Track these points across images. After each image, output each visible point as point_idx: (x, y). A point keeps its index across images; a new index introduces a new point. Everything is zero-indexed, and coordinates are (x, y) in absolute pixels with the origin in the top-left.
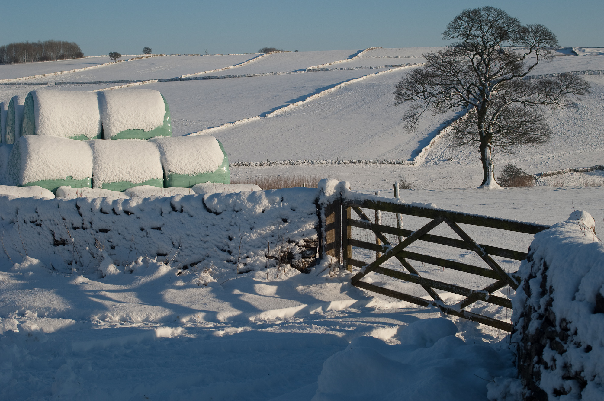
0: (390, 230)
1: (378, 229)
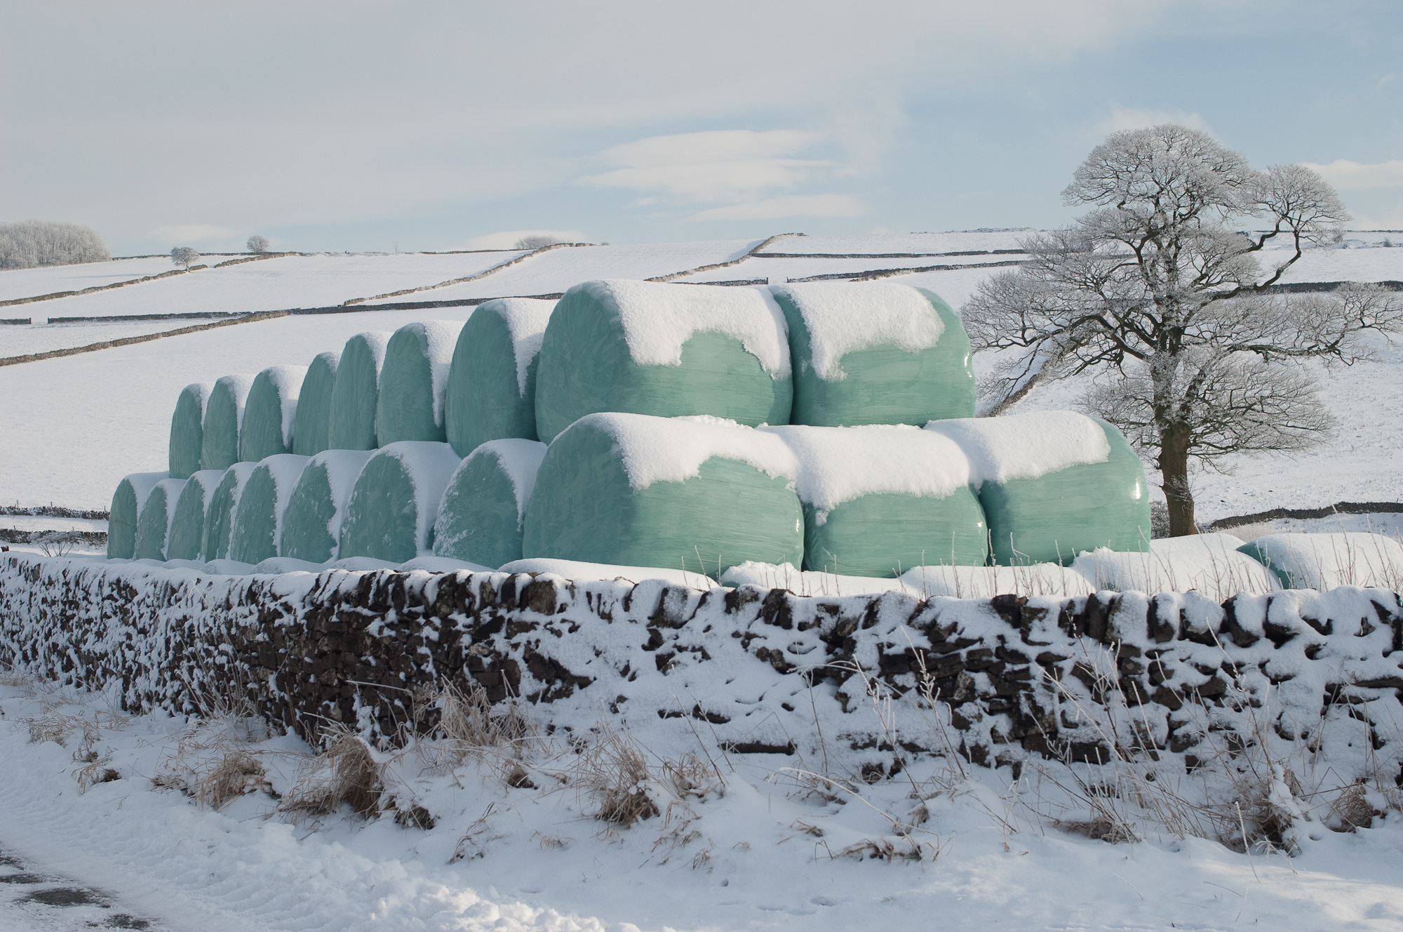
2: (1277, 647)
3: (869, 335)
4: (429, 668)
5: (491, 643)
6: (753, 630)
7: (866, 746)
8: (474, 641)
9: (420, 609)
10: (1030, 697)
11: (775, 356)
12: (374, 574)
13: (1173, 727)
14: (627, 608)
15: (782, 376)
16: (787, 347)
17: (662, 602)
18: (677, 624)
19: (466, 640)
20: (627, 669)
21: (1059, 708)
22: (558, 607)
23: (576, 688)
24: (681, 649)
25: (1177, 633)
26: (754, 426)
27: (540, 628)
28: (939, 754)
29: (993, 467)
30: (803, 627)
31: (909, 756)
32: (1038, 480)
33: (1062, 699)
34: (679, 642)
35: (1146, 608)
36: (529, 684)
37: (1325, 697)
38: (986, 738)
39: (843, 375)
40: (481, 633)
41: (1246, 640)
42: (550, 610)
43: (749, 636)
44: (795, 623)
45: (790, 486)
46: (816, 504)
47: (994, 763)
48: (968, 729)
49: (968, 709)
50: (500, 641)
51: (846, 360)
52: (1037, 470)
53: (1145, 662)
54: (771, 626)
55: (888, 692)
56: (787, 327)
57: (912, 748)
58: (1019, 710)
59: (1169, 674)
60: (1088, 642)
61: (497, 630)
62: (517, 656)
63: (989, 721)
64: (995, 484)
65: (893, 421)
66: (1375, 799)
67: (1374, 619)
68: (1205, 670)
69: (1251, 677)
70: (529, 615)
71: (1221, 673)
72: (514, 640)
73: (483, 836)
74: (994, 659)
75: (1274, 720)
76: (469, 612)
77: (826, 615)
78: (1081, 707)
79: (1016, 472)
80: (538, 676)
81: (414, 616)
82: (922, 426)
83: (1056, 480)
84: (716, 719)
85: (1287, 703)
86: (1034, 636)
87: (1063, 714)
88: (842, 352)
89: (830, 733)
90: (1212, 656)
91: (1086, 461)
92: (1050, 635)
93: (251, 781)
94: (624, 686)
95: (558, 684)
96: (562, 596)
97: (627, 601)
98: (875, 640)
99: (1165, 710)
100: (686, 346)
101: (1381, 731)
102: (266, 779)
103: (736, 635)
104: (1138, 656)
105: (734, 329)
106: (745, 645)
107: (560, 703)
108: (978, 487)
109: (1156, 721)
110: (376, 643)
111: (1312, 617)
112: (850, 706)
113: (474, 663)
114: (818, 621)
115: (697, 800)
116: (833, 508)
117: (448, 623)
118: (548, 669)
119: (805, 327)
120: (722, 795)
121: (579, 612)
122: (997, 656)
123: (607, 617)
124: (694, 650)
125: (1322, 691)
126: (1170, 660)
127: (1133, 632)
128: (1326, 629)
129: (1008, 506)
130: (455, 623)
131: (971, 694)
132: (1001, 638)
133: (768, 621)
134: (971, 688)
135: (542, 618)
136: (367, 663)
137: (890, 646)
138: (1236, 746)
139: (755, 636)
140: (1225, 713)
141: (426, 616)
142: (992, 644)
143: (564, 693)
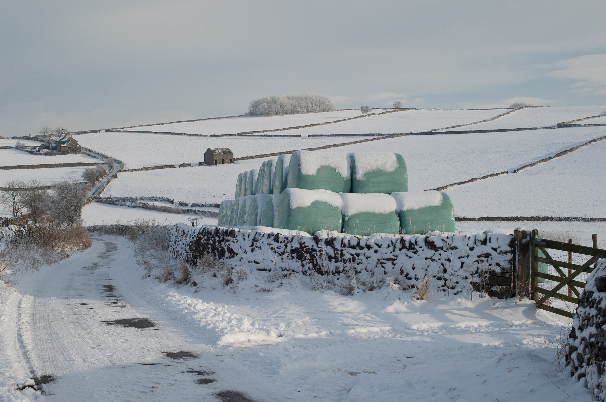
0: (564, 265)
1: (557, 265)
2: (368, 250)
3: (374, 168)
4: (210, 250)
5: (221, 245)
6: (271, 243)
7: (285, 270)
8: (219, 244)
9: (211, 236)
10: (316, 260)
11: (345, 173)
12: (205, 228)
13: (344, 267)
14: (248, 237)
15: (347, 179)
16: (350, 170)
17: (255, 236)
18: (257, 241)
19: (217, 244)
20: (245, 251)
21: (321, 262)
22: (236, 236)
23: (235, 255)
24: (257, 247)
25: (347, 246)
26: (337, 193)
27: (231, 241)
28: (298, 272)
29: (403, 206)
30: (281, 242)
31: (292, 273)
32: (416, 210)
33: (322, 260)
34: (257, 245)
35: (341, 240)
36: (227, 254)
37: (377, 262)
38: (307, 268)
39: (364, 179)
40: (220, 242)
41: (362, 248)
42: (234, 237)
43: (270, 244)
44: (280, 242)
45: (339, 210)
46: (346, 215)
47: (308, 275)
48: (304, 267)
49: (304, 262)
50: (223, 243)
51: (366, 175)
52: (416, 208)
53: (339, 252)
54: (275, 242)
55: (291, 258)
56: (351, 165)
57: (293, 271)
58: (314, 263)
59: (344, 255)
60: (329, 247)
61: (223, 242)
62: (226, 248)
63: (308, 265)
64: (402, 211)
65: (380, 192)
66: (375, 285)
67: (391, 245)
68: (352, 255)
69: (362, 257)
70: (230, 238)
71: (355, 256)
72: (226, 244)
73: (201, 287)
74: (311, 251)
75: (365, 267)
76: (219, 237)
77: (286, 240)
78: (326, 263)
79: (409, 208)
80: (229, 253)
81: (209, 237)
82: (389, 194)
83: (422, 211)
84: (258, 263)
85: (368, 263)
86: (319, 245)
87: (322, 264)
88: (365, 172)
89: (278, 267)
90: (353, 251)
91: (433, 205)
92: (322, 245)
93: (171, 277)
94: (244, 256)
95: (232, 254)
96: (237, 234)
97: (249, 236)
98: (291, 246)
99: (343, 264)
100: (318, 170)
101: (386, 270)
102: (174, 276)
103: (268, 244)
104: (338, 251)
105: (334, 166)
106: (269, 246)
107: (232, 259)
108: (398, 211)
109: (340, 266)
110: (202, 244)
111: (378, 243)
112: (283, 261)
113: (218, 249)
114: (284, 241)
115: (242, 280)
116: (350, 216)
117: (215, 239)
118: (231, 251)
119: (355, 165)
120: (247, 279)
121: (240, 238)
122: (312, 250)
123: (244, 239)
124: (259, 247)
125: (376, 260)
126: (344, 252)
127: (338, 246)
128: (380, 247)
129: (405, 218)
130: (216, 239)
131: (305, 259)
132: (313, 246)
133: (275, 241)
134: (306, 258)
135: (232, 239)
136: (200, 249)
137: (293, 247)
138: (357, 272)
139: (271, 244)
140: (355, 265)
141: (212, 238)
142: (311, 247)
143: (233, 257)
